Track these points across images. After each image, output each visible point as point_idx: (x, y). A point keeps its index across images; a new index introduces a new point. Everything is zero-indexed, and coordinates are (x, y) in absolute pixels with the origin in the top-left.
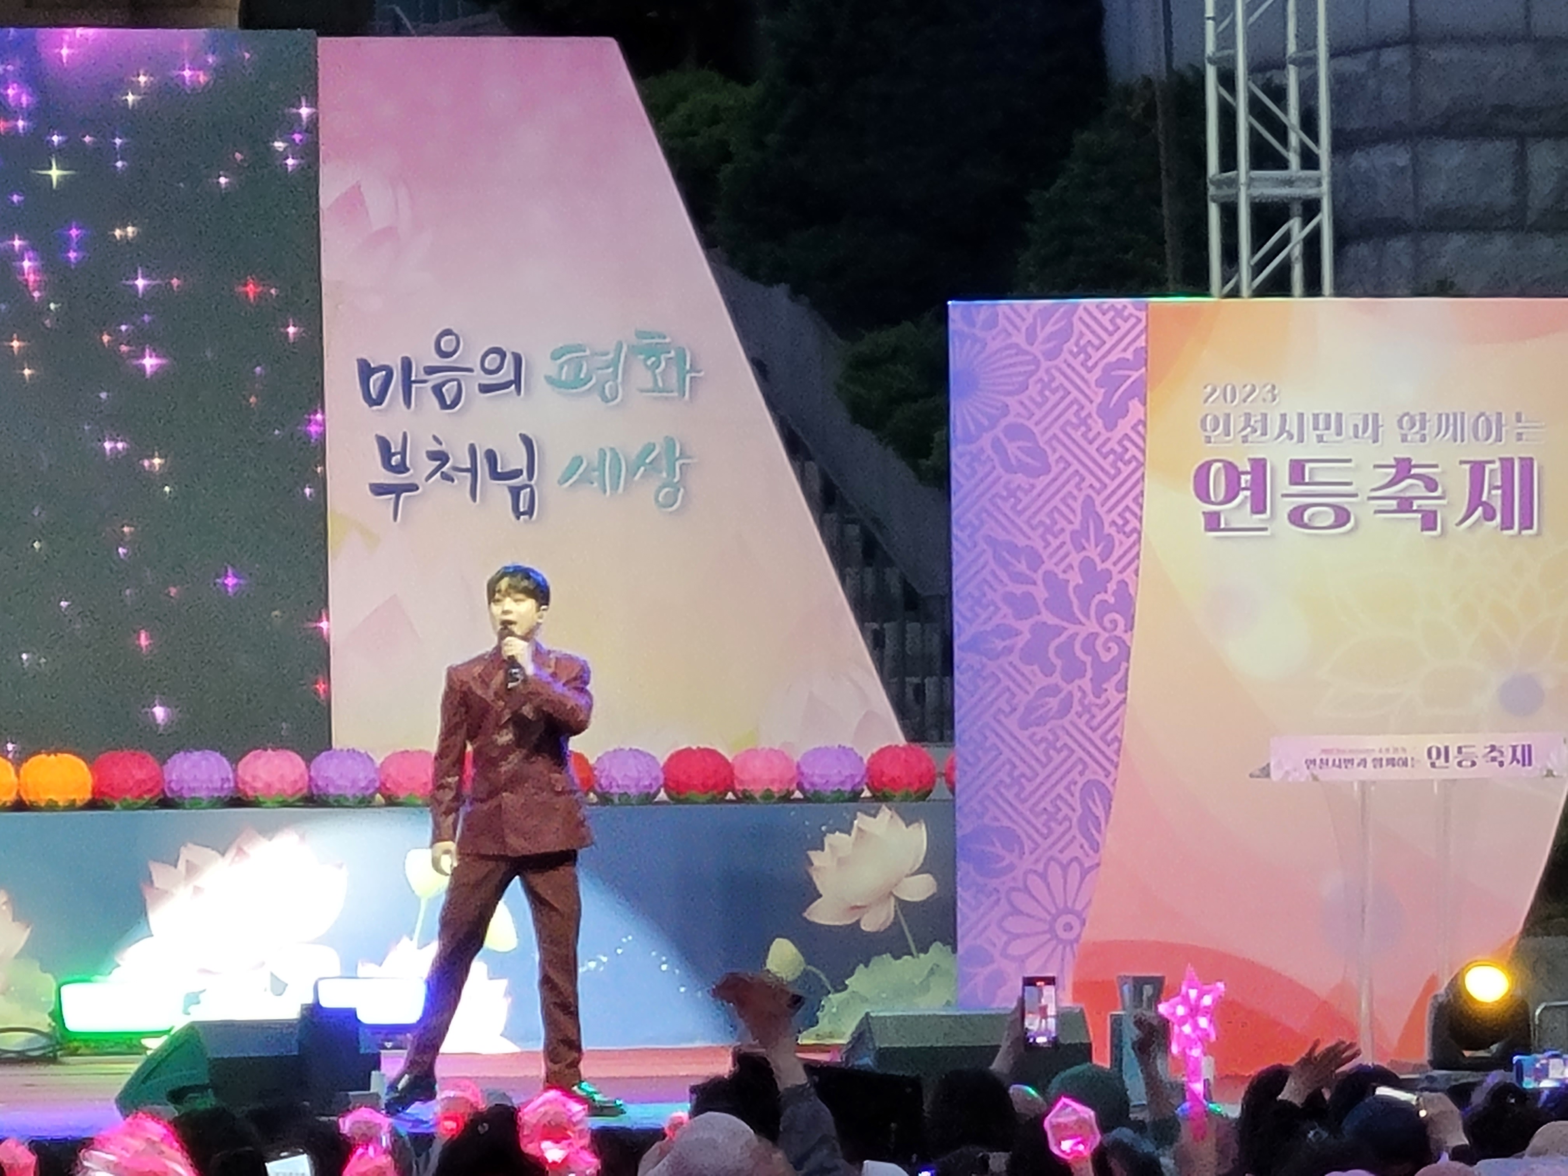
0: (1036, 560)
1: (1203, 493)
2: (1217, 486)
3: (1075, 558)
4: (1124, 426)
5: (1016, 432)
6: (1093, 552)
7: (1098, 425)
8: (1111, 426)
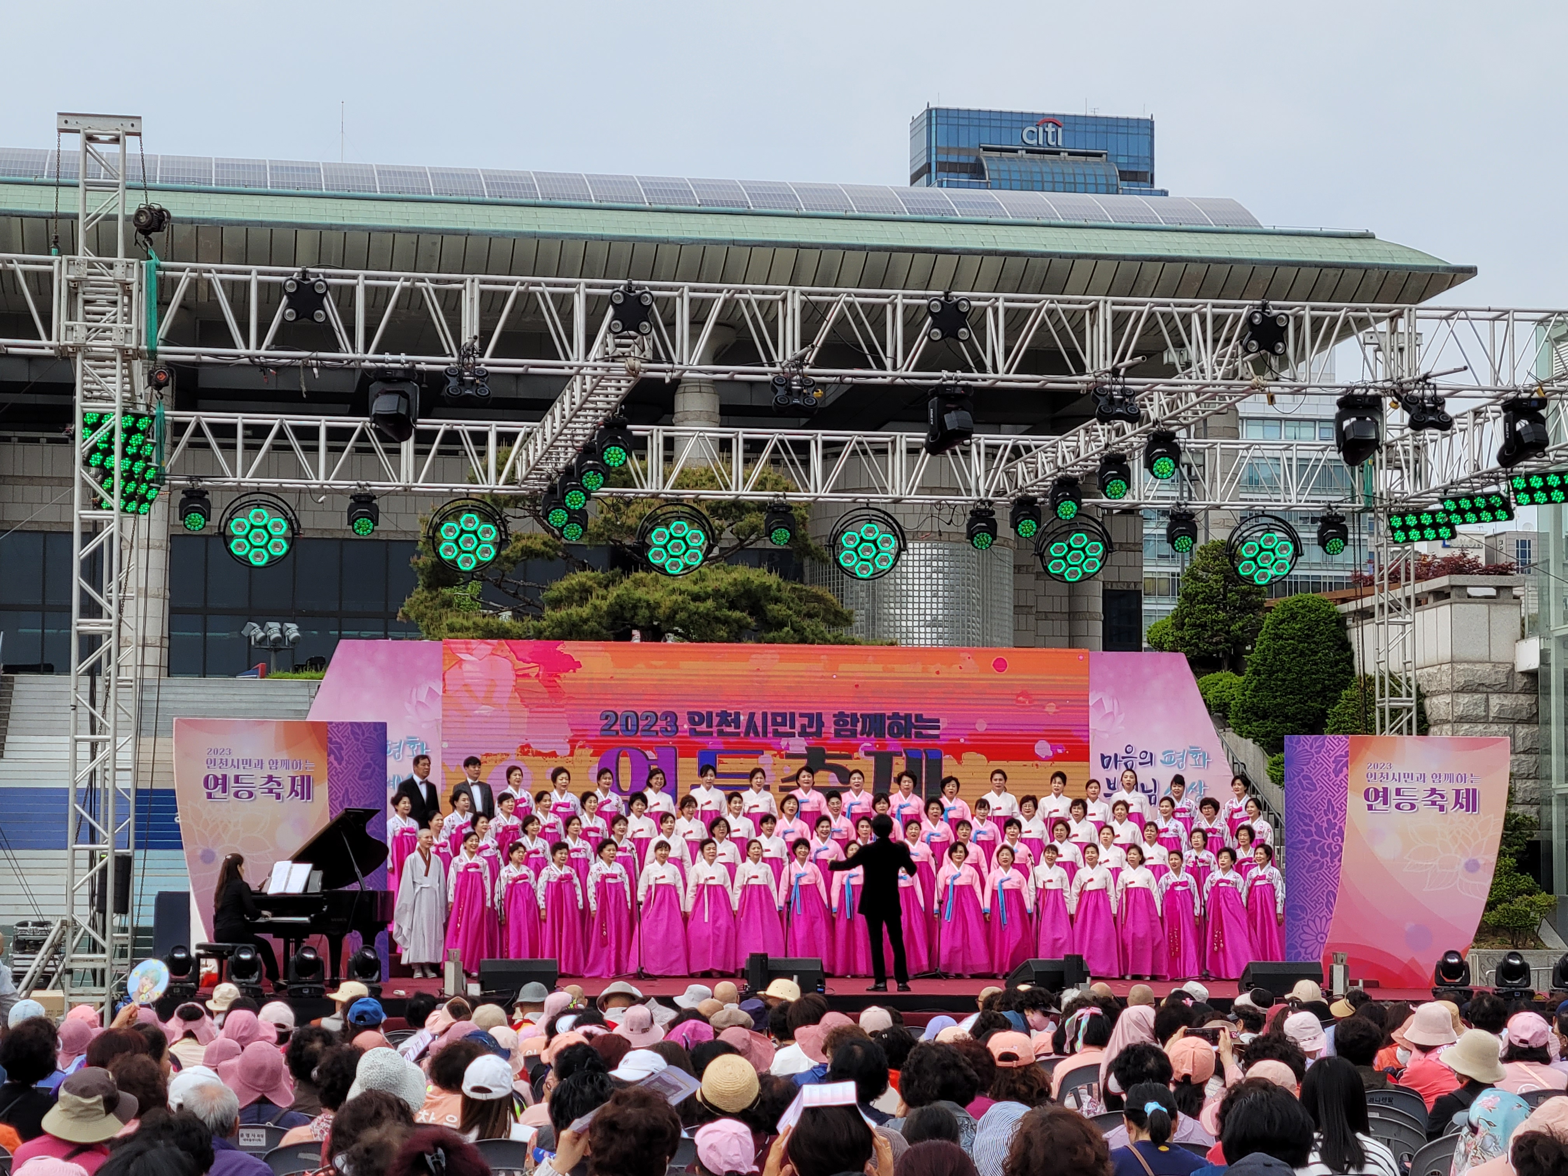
0: (1312, 819)
1: (1367, 798)
2: (1372, 796)
3: (1325, 819)
4: (1341, 776)
5: (1306, 777)
6: (1331, 817)
7: (1333, 776)
8: (1337, 776)
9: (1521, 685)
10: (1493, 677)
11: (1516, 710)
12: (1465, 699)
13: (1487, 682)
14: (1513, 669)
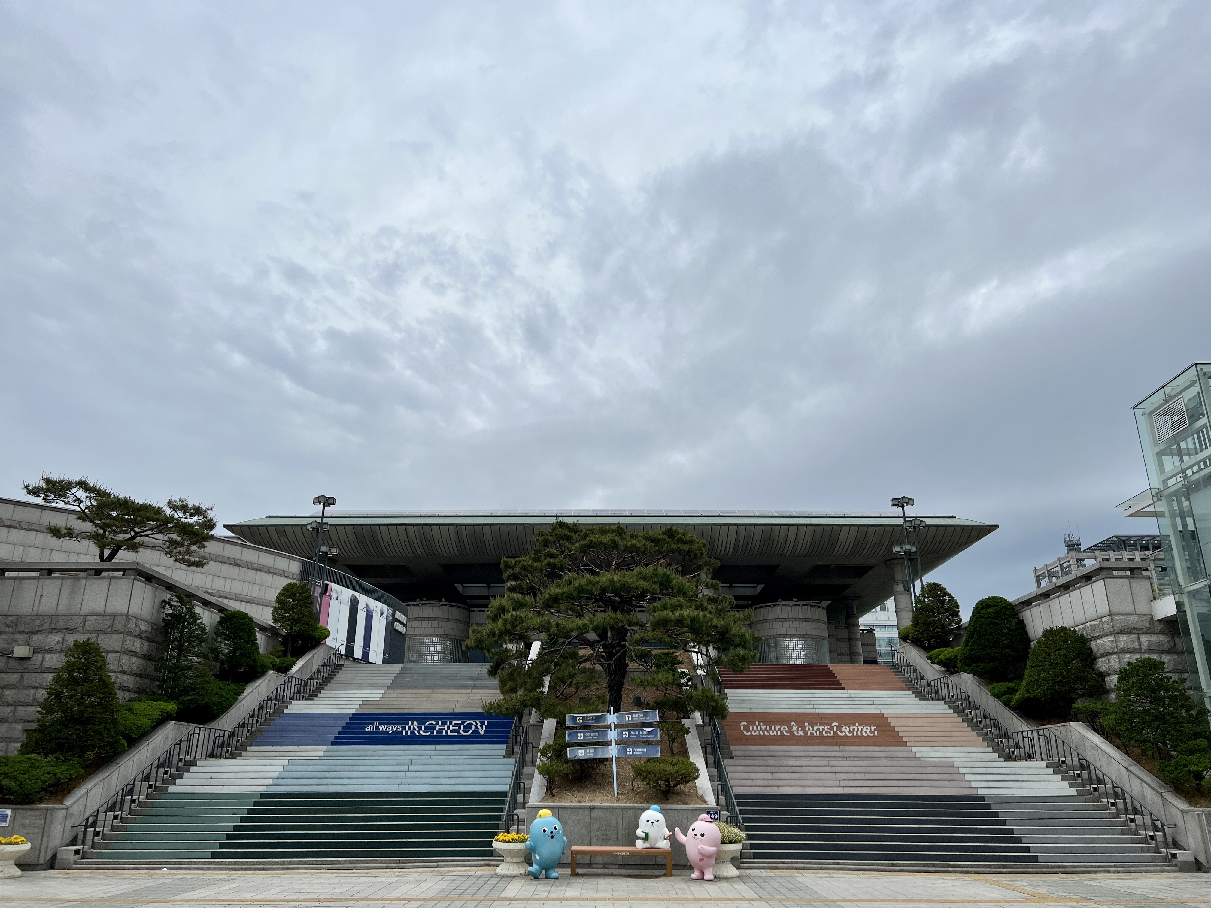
9: (1159, 628)
10: (1141, 623)
11: (1160, 644)
12: (1123, 638)
13: (1136, 626)
14: (1152, 618)
